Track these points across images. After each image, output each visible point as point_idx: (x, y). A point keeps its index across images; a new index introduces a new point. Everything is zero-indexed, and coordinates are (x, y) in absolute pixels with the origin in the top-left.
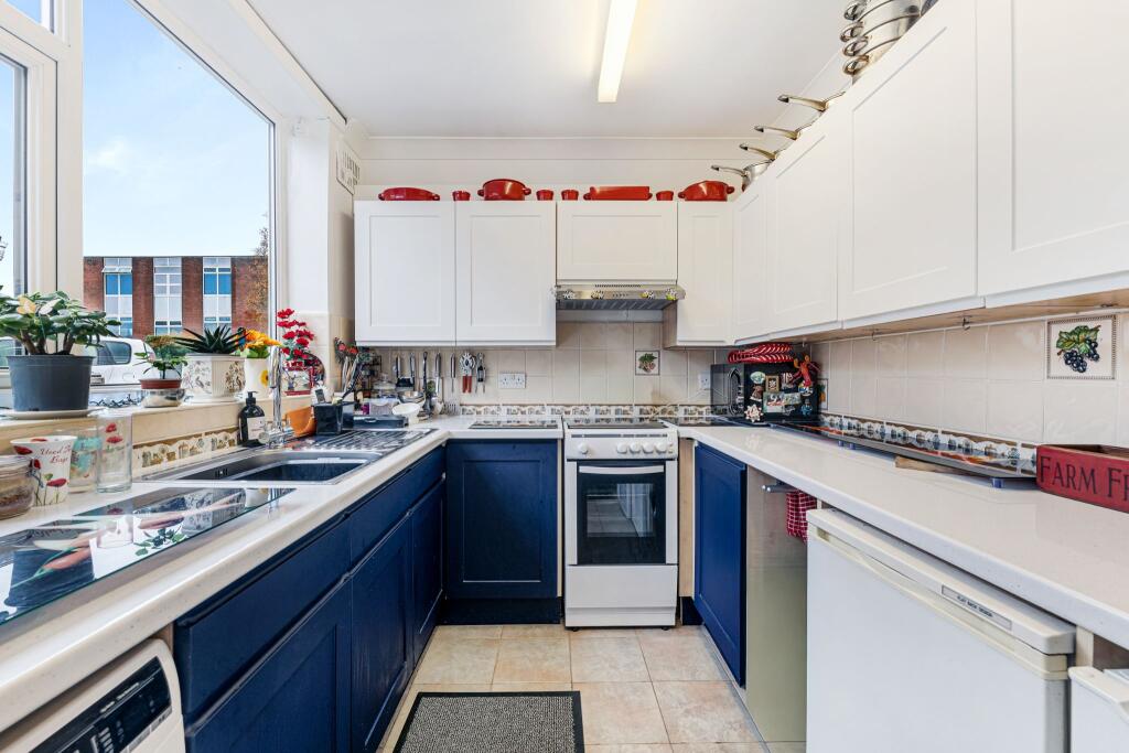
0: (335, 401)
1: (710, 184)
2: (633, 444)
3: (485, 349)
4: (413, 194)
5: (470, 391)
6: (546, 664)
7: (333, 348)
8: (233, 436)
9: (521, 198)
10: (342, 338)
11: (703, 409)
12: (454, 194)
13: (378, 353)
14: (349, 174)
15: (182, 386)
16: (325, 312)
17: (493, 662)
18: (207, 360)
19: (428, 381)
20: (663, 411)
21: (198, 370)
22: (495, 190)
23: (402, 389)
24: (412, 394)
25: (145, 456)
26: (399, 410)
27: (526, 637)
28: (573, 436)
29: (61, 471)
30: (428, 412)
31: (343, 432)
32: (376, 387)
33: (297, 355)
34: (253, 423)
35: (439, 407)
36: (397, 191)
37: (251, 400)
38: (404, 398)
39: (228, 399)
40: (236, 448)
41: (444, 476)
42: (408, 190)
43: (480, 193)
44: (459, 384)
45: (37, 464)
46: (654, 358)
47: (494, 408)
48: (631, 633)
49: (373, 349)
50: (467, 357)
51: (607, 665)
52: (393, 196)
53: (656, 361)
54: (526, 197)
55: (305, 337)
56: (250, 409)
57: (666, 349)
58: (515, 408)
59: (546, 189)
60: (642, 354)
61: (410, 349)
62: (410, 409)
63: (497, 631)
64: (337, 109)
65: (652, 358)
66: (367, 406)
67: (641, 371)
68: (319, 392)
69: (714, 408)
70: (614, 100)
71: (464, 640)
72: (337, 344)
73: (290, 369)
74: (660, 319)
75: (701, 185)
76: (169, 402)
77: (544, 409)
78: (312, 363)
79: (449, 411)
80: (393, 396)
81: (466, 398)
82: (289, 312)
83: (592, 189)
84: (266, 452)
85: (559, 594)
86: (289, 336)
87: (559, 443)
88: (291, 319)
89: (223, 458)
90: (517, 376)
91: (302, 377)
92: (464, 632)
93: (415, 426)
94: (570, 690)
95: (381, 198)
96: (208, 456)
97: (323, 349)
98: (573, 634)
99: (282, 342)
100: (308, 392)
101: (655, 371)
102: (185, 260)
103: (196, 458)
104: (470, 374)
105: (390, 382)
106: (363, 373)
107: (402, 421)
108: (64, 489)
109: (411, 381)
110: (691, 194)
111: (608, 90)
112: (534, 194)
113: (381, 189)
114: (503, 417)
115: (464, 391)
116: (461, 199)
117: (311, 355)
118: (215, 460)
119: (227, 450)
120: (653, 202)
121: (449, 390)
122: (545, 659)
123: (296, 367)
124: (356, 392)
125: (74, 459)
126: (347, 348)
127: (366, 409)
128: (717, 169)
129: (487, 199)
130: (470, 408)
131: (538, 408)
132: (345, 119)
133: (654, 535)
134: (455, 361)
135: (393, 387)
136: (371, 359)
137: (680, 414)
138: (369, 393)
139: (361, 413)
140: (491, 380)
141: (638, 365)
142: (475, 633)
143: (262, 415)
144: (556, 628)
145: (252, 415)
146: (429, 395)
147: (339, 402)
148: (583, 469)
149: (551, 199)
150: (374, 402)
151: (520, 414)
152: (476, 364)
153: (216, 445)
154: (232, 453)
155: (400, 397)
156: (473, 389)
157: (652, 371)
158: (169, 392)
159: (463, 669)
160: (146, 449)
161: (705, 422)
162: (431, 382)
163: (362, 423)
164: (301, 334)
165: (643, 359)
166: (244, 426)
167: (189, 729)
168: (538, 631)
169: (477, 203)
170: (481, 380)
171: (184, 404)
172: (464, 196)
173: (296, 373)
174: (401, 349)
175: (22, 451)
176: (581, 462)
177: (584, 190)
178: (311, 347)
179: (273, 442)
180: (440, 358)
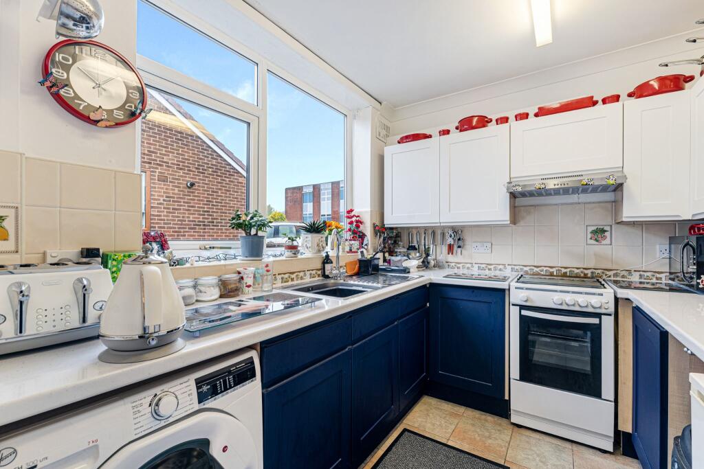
0: (369, 257)
1: (662, 80)
2: (569, 298)
3: (464, 227)
4: (416, 137)
5: (452, 254)
6: (490, 441)
7: (372, 229)
8: (319, 272)
9: (484, 126)
10: (378, 223)
11: (663, 276)
12: (440, 132)
13: (399, 230)
14: (384, 132)
15: (299, 248)
16: (369, 209)
17: (453, 427)
18: (310, 236)
19: (427, 247)
20: (615, 275)
21: (306, 241)
22: (466, 125)
23: (410, 252)
24: (415, 254)
25: (282, 278)
26: (405, 264)
27: (480, 419)
28: (516, 288)
29: (249, 281)
30: (425, 265)
31: (372, 274)
32: (396, 250)
33: (354, 232)
34: (328, 267)
35: (432, 263)
36: (407, 137)
37: (327, 256)
38: (411, 257)
39: (318, 254)
40: (321, 278)
41: (428, 305)
42: (413, 135)
43: (457, 128)
44: (445, 249)
45: (242, 278)
46: (606, 231)
47: (469, 265)
48: (568, 445)
49: (396, 228)
50: (451, 232)
51: (538, 459)
52: (405, 141)
53: (607, 234)
54: (489, 124)
55: (359, 222)
56: (327, 260)
57: (618, 223)
58: (484, 266)
59: (502, 116)
60: (594, 228)
61: (417, 228)
62: (413, 263)
63: (461, 410)
64: (376, 100)
65: (603, 231)
66: (390, 260)
67: (593, 242)
68: (362, 252)
69: (672, 275)
70: (551, 42)
71: (438, 408)
72: (375, 226)
73: (350, 240)
74: (613, 199)
75: (652, 83)
76: (293, 255)
77: (505, 268)
78: (362, 236)
79: (438, 266)
80: (404, 256)
81: (450, 258)
82: (352, 211)
83: (540, 109)
84: (332, 281)
85: (507, 398)
86: (351, 223)
87: (507, 292)
88: (353, 214)
89: (314, 282)
90: (485, 244)
91: (356, 244)
92: (439, 403)
93: (414, 274)
94: (503, 464)
95: (399, 142)
96: (308, 281)
97: (367, 229)
98: (516, 429)
99: (349, 226)
100: (357, 252)
101: (607, 241)
102: (333, 183)
103: (302, 281)
104: (452, 243)
105: (404, 247)
106: (390, 242)
107: (407, 271)
108: (251, 289)
109: (417, 247)
110: (642, 91)
111: (544, 36)
112: (494, 122)
113: (398, 138)
114: (475, 271)
115: (449, 254)
116: (444, 134)
117: (362, 233)
118: (311, 282)
119: (317, 279)
120: (600, 106)
121: (439, 253)
122: (489, 437)
123: (354, 239)
124: (384, 253)
125: (254, 277)
126: (380, 229)
127: (389, 262)
128: (667, 65)
129: (461, 131)
130: (453, 264)
131: (501, 267)
132: (380, 103)
133: (590, 373)
134: (443, 235)
135: (405, 250)
136: (394, 234)
137: (635, 278)
138: (392, 253)
139: (386, 264)
140: (467, 247)
141: (589, 236)
142: (447, 407)
143: (332, 263)
144: (504, 421)
145: (327, 263)
146: (428, 255)
147: (371, 258)
148: (524, 313)
149: (507, 122)
150: (393, 258)
151: (487, 270)
152: (457, 237)
153: (312, 276)
154: (318, 280)
155: (408, 256)
156: (455, 252)
157: (604, 242)
158: (293, 251)
159: (434, 425)
160: (283, 275)
161: (664, 287)
162: (428, 248)
163: (384, 270)
164: (357, 221)
165: (594, 232)
166: (324, 269)
167: (265, 390)
168: (490, 418)
169: (455, 135)
170: (459, 247)
171: (299, 256)
172: (447, 132)
173: (353, 242)
174: (412, 228)
175: (239, 273)
176: (522, 307)
177: (532, 110)
178: (362, 228)
179: (335, 277)
180: (434, 233)
